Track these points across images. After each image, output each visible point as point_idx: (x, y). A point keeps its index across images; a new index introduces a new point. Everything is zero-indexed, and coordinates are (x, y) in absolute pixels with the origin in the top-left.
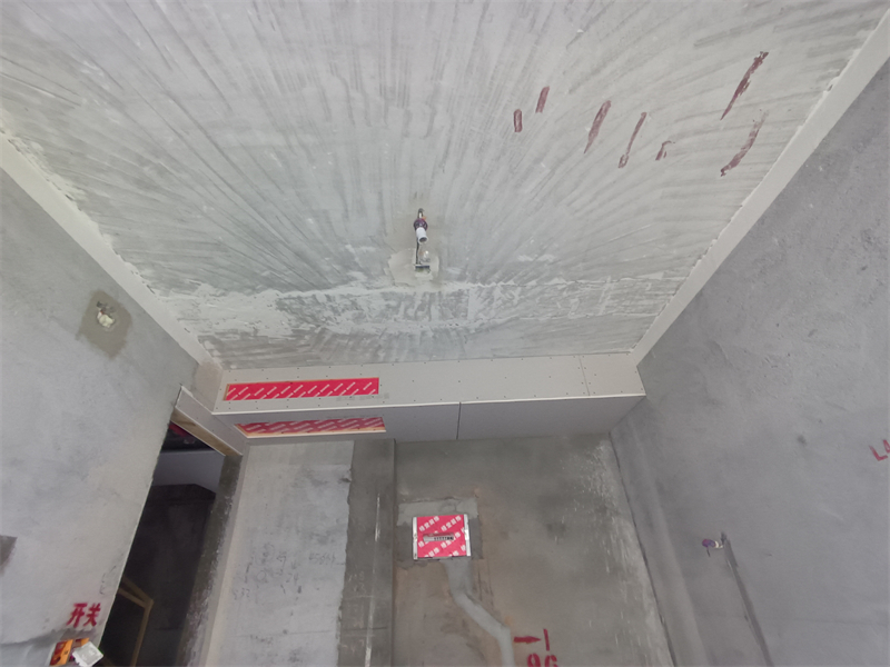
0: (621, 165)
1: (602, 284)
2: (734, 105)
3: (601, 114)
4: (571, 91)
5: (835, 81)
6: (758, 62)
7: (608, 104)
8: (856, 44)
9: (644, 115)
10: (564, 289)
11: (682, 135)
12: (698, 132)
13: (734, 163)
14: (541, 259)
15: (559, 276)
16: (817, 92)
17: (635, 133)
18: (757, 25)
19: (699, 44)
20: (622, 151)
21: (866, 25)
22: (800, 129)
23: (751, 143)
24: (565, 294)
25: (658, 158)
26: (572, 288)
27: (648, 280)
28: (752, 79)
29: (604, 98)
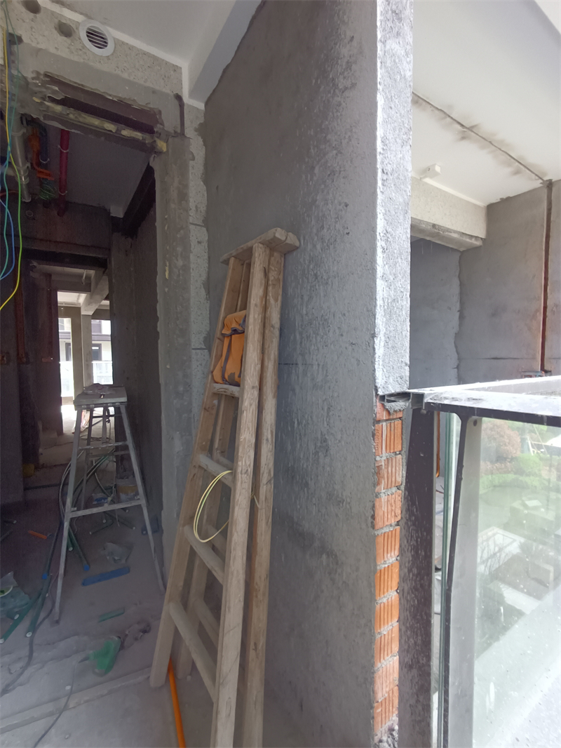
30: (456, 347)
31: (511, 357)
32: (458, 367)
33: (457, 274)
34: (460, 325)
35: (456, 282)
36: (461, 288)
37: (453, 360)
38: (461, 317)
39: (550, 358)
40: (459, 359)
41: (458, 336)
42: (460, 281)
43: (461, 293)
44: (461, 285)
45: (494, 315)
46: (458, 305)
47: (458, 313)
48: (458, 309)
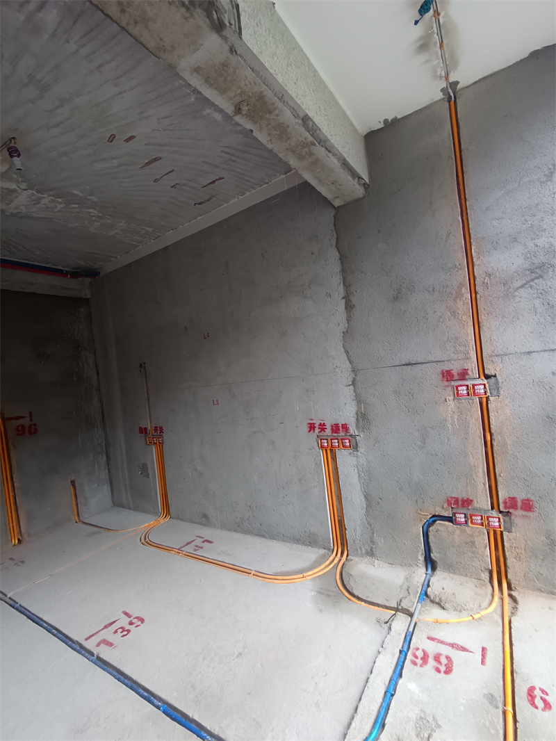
0: (155, 181)
1: (119, 222)
2: (208, 186)
3: (155, 160)
4: (145, 144)
5: (240, 197)
6: (220, 179)
7: (160, 158)
8: (249, 191)
9: (173, 171)
10: (94, 216)
11: (185, 185)
12: (191, 187)
13: (200, 204)
14: (89, 197)
15: (95, 209)
16: (234, 197)
17: (167, 174)
18: (225, 169)
19: (204, 162)
20: (158, 177)
21: (253, 188)
22: (225, 205)
23: (208, 201)
24: (94, 218)
25: (172, 187)
26: (100, 218)
27: (144, 229)
28: (216, 182)
29: (160, 155)
30: (347, 352)
31: (433, 359)
32: (354, 383)
33: (334, 242)
34: (349, 320)
35: (334, 254)
36: (342, 263)
37: (345, 376)
38: (349, 307)
39: (491, 356)
40: (354, 371)
41: (347, 334)
42: (339, 253)
43: (343, 271)
44: (343, 258)
45: (396, 298)
46: (341, 288)
47: (344, 300)
48: (342, 295)
